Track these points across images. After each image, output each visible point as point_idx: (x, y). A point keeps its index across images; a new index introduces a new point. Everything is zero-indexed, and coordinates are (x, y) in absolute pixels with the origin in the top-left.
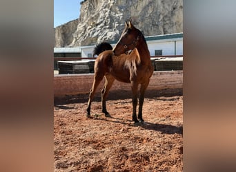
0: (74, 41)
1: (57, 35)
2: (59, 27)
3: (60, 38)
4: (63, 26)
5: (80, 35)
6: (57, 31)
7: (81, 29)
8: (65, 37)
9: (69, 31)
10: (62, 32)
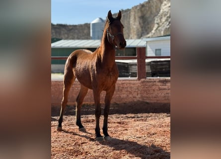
0: (155, 29)
1: (132, 19)
2: (136, 7)
3: (137, 23)
4: (143, 6)
5: (164, 20)
6: (132, 13)
7: (166, 10)
8: (144, 22)
9: (151, 13)
10: (140, 14)
